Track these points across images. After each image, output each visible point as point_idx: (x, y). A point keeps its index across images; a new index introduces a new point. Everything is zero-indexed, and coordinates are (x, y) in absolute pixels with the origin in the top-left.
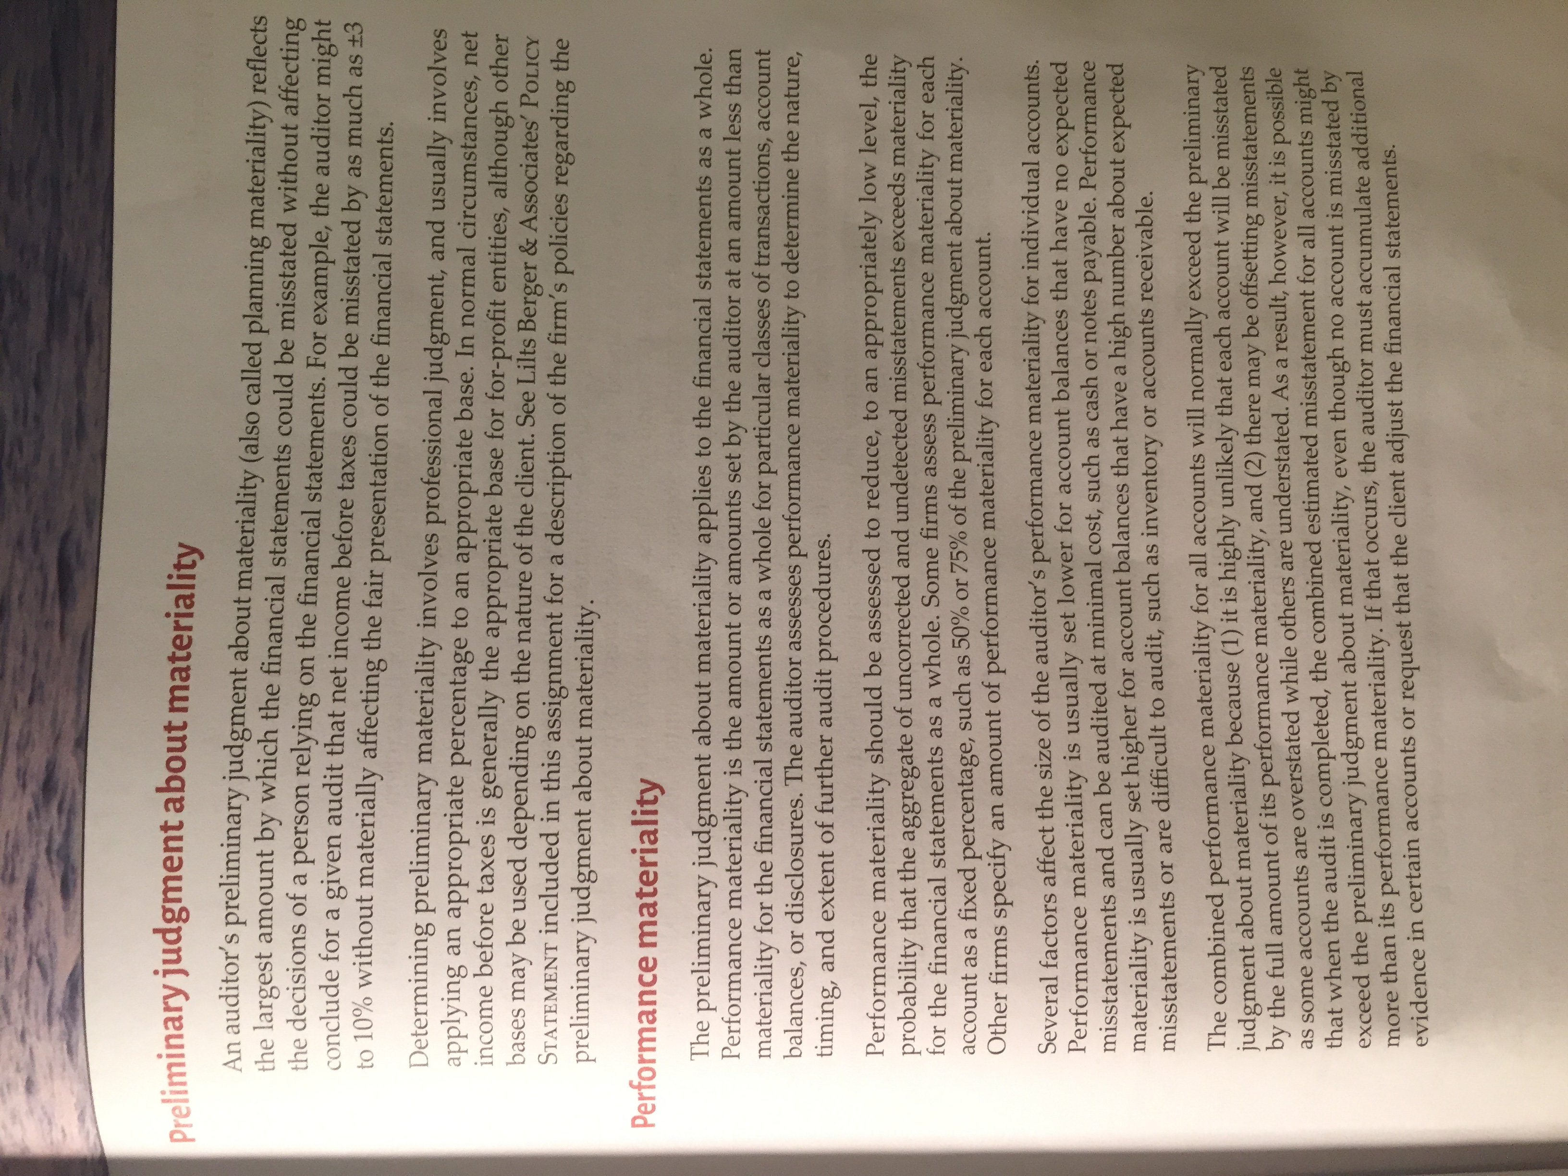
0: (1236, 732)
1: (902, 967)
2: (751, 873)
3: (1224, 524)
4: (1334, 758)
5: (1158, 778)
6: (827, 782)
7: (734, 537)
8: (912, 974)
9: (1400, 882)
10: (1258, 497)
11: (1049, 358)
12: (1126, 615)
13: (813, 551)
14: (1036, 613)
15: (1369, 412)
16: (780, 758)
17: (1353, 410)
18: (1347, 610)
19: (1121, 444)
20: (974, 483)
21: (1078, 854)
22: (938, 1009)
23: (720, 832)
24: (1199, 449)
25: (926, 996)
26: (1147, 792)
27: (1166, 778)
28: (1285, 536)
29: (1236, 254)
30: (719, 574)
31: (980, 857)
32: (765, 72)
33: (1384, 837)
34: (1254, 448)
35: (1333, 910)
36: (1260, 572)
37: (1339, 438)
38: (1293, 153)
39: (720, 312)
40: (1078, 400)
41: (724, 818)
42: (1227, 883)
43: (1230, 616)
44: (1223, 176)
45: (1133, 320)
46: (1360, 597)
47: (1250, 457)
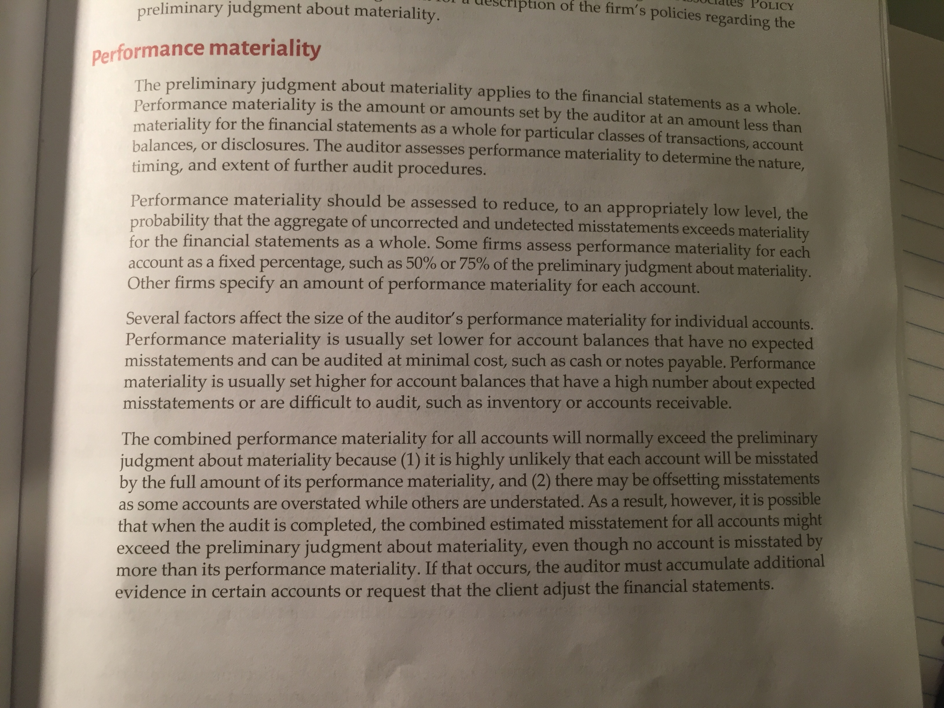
0: (346, 461)
1: (190, 216)
2: (255, 115)
3: (497, 458)
4: (326, 535)
5: (314, 401)
6: (316, 168)
7: (483, 111)
8: (185, 223)
9: (235, 581)
10: (517, 483)
11: (613, 332)
12: (430, 382)
13: (473, 163)
14: (432, 316)
15: (581, 569)
16: (333, 137)
17: (583, 556)
18: (434, 548)
19: (554, 382)
20: (523, 276)
21: (262, 340)
22: (160, 241)
23: (285, 96)
24: (551, 440)
25: (169, 232)
26: (304, 392)
27: (313, 407)
28: (489, 503)
29: (690, 469)
30: (458, 101)
31: (262, 271)
32: (790, 147)
33: (268, 570)
34: (553, 481)
35: (217, 528)
36: (462, 483)
37: (562, 546)
38: (763, 512)
39: (633, 109)
40: (586, 352)
41: (293, 99)
42: (239, 448)
43: (430, 460)
44: (744, 459)
45: (642, 393)
46: (444, 558)
47: (546, 478)
